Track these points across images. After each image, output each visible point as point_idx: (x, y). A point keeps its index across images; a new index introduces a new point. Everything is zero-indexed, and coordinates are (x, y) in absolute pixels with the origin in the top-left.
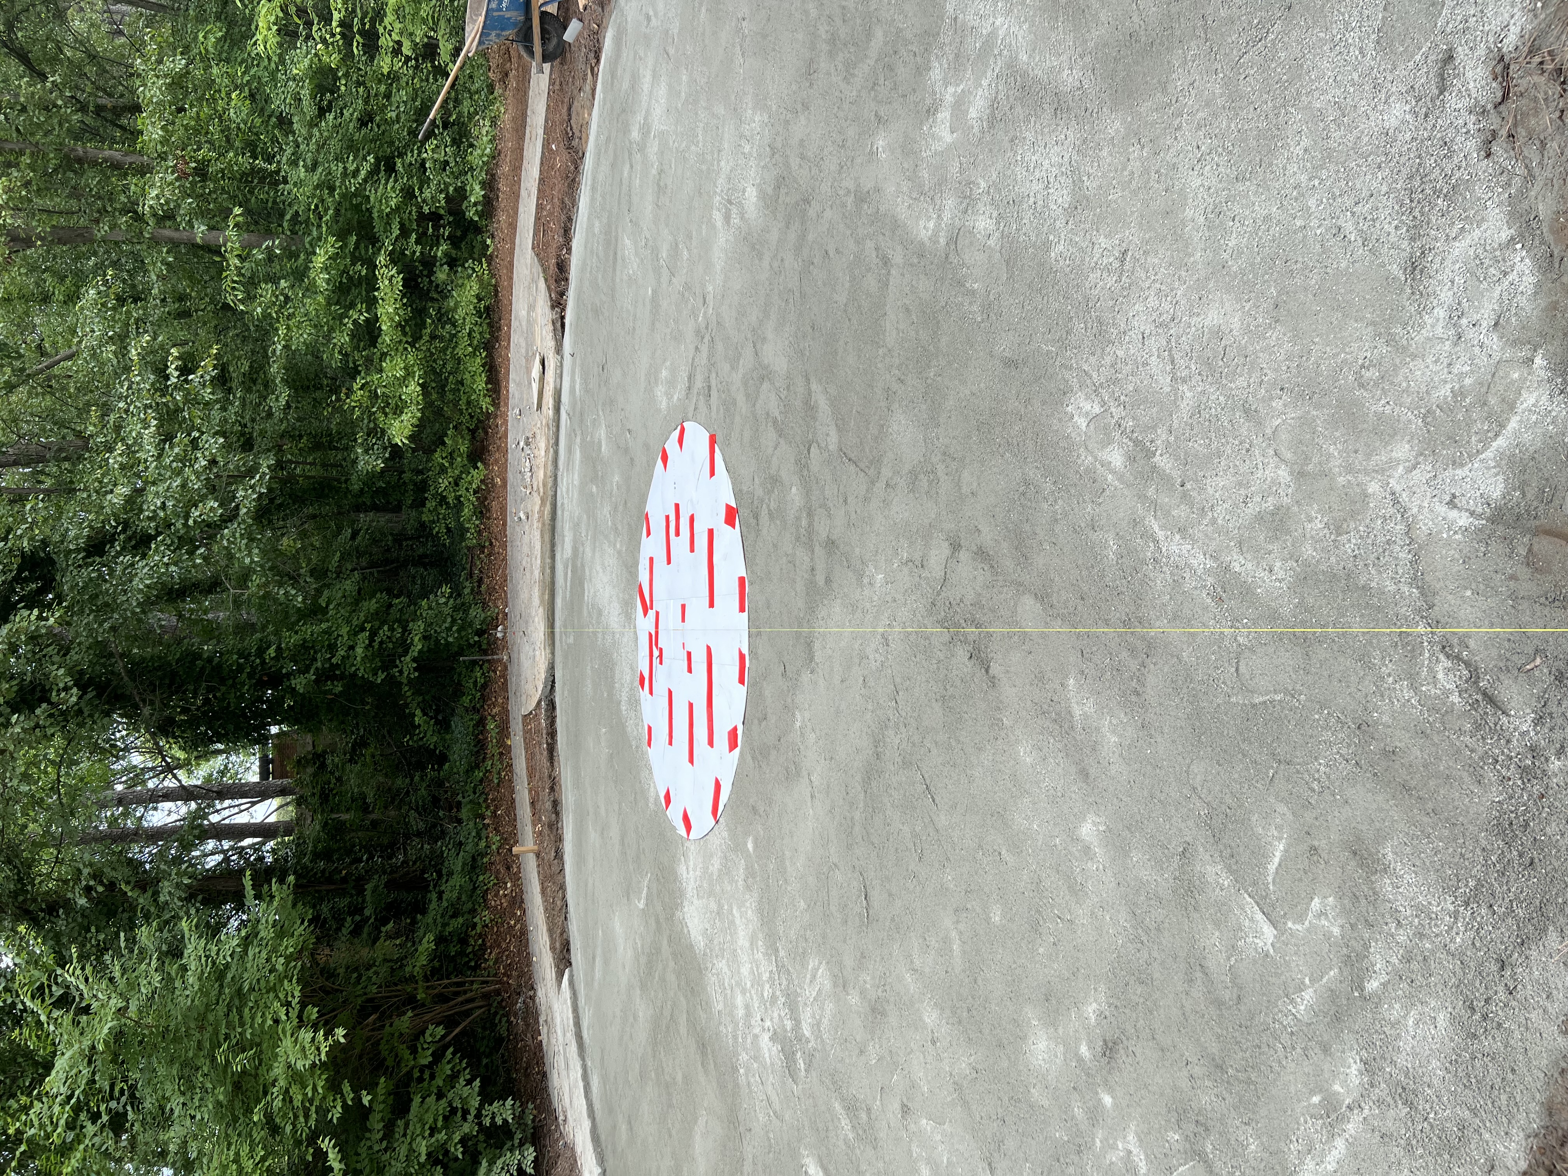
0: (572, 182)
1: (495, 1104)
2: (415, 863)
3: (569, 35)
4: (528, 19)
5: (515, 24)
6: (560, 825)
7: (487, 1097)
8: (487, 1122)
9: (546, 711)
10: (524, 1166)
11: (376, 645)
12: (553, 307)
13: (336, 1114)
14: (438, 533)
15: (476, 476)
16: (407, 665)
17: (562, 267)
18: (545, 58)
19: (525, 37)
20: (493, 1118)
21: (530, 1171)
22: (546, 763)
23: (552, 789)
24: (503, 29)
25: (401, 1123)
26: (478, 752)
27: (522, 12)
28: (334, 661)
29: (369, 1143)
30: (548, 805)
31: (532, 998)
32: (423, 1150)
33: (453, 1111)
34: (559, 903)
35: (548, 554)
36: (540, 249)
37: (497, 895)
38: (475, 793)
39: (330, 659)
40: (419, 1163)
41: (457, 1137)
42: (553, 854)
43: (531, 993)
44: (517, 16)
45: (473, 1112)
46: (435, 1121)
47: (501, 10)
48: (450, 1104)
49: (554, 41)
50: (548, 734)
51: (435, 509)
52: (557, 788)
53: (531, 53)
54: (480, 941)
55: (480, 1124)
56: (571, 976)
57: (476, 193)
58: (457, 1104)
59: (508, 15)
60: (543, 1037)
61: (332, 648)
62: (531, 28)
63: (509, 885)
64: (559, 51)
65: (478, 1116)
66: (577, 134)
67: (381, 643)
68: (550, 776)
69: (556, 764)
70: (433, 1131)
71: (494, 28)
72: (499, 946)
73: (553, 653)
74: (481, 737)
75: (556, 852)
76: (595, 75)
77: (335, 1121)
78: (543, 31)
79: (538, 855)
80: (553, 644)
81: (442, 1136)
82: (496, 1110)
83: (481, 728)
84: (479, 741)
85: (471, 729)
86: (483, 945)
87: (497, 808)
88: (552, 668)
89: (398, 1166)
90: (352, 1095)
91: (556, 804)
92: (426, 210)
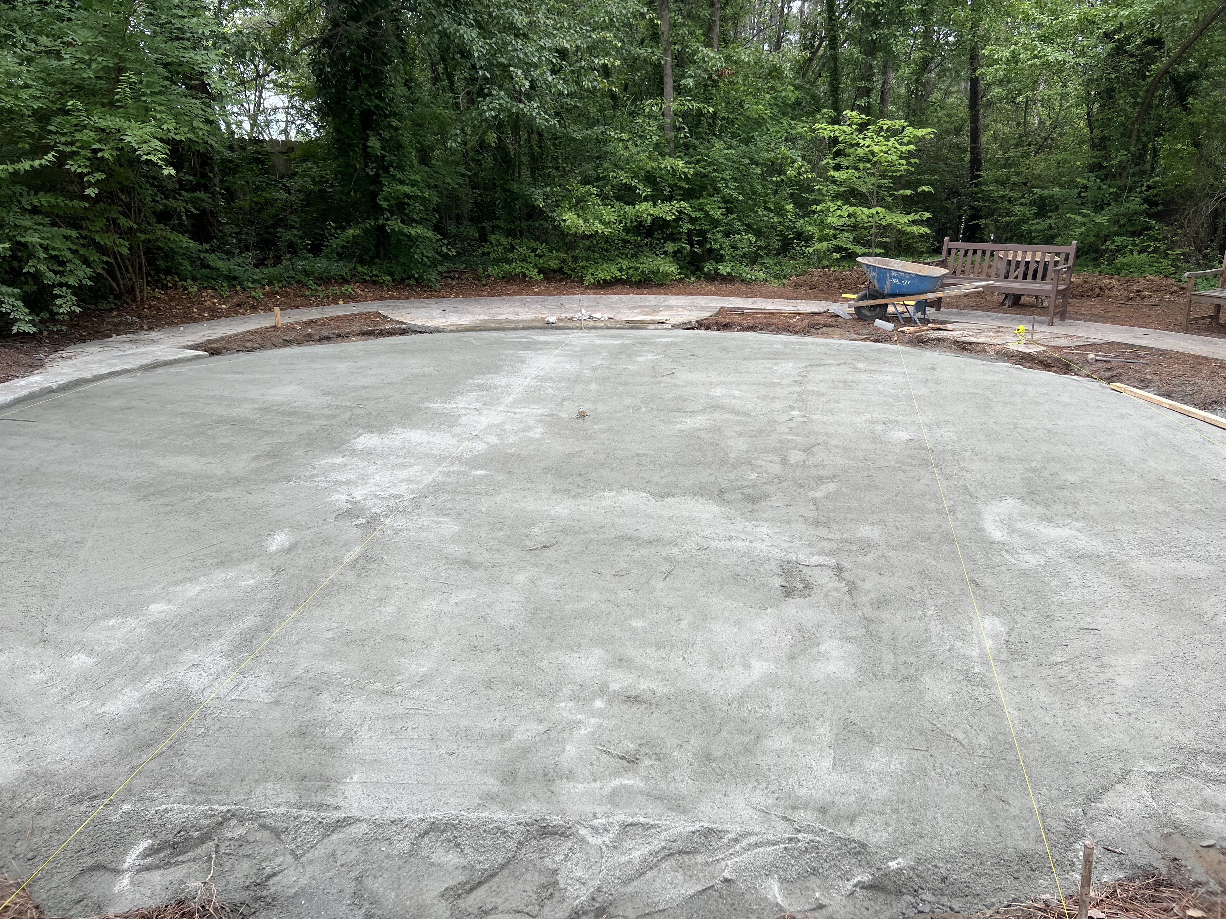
0: (788, 329)
1: (74, 298)
2: (221, 231)
3: (878, 322)
4: (884, 296)
5: (882, 288)
6: (311, 343)
7: (79, 291)
8: (57, 291)
9: (399, 328)
10: (18, 324)
11: (406, 200)
12: (698, 322)
13: (72, 166)
14: (483, 246)
15: (534, 273)
16: (394, 224)
17: (727, 327)
18: (857, 309)
19: (873, 296)
20: (60, 297)
21: (15, 330)
22: (357, 329)
23: (339, 336)
24: (878, 280)
25: (47, 220)
26: (322, 279)
27: (890, 292)
28: (391, 169)
29: (25, 194)
30: (325, 333)
31: (142, 328)
32: (28, 239)
33: (62, 263)
34: (249, 345)
35: (526, 325)
36: (722, 311)
37: (212, 297)
38: (288, 277)
39: (393, 167)
40: (14, 236)
41: (42, 267)
42: (288, 338)
43: (146, 327)
44: (887, 289)
45: (64, 280)
46: (54, 249)
47: (891, 278)
48: (69, 261)
49: (869, 314)
50: (381, 330)
51: (501, 244)
52: (340, 339)
53: (861, 299)
54: (170, 285)
55: (54, 286)
56: (202, 357)
57: (724, 269)
58: (70, 266)
59: (888, 283)
60: (114, 338)
61: (401, 168)
62: (877, 298)
63: (224, 306)
64: (863, 317)
65: (61, 285)
66: (820, 331)
67: (408, 205)
68: (348, 333)
69: (359, 337)
70: (46, 249)
71: (879, 275)
72: (171, 300)
73: (451, 331)
74: (333, 281)
75: (290, 341)
76: (864, 340)
77: (67, 167)
78: (875, 307)
79: (275, 327)
80: (458, 331)
81: (43, 255)
82: (68, 298)
83: (340, 281)
84: (330, 280)
85: (339, 273)
86: (168, 288)
87: (281, 295)
88: (439, 331)
89: (11, 219)
90: (92, 180)
91: (328, 339)
92: (709, 235)
